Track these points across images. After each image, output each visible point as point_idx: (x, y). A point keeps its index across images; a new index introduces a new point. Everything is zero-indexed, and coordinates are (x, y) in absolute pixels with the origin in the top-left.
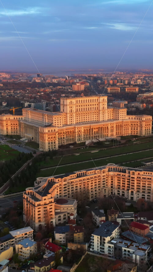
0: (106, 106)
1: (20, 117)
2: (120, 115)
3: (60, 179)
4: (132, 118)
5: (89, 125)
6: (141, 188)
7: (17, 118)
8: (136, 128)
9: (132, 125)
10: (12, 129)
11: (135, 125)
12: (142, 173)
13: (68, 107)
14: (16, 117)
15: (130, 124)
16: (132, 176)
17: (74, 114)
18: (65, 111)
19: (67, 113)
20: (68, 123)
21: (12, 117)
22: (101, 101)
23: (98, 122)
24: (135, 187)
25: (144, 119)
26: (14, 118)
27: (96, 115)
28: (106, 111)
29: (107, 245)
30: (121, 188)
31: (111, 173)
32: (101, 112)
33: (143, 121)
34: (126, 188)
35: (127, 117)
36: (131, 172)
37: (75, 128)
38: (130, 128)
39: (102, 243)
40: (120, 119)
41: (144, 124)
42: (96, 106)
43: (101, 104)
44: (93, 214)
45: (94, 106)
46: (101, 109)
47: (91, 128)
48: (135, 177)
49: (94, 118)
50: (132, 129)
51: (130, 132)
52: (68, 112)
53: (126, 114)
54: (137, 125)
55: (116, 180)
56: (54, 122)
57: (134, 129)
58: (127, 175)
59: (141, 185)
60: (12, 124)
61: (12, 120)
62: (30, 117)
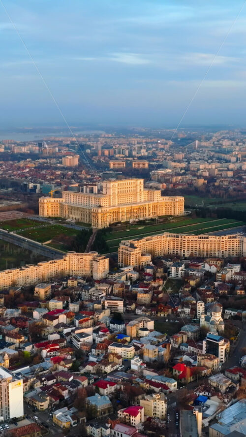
0: (142, 188)
1: (61, 200)
2: (155, 196)
3: (136, 241)
4: (166, 199)
5: (131, 206)
6: (190, 247)
7: (57, 201)
8: (170, 208)
9: (166, 205)
10: (52, 211)
11: (168, 205)
12: (190, 237)
13: (111, 189)
14: (56, 199)
15: (164, 205)
16: (184, 239)
17: (116, 196)
18: (108, 193)
19: (110, 196)
20: (111, 205)
21: (52, 200)
22: (138, 184)
23: (135, 203)
24: (186, 247)
25: (178, 200)
26: (55, 201)
27: (134, 197)
28: (143, 193)
29: (180, 272)
30: (176, 248)
31: (168, 238)
32: (138, 194)
33: (176, 202)
34: (179, 249)
35: (161, 198)
36: (183, 236)
37: (119, 208)
38: (164, 208)
39: (177, 271)
40: (155, 200)
41: (177, 204)
42: (134, 188)
43: (138, 187)
44: (164, 261)
45: (132, 189)
46: (138, 191)
47: (133, 208)
48: (186, 239)
49: (132, 200)
50: (166, 209)
51: (164, 212)
52: (111, 194)
53: (160, 196)
54: (171, 205)
55: (171, 243)
56: (101, 203)
57: (168, 209)
58: (180, 239)
59: (190, 245)
60: (52, 207)
61: (52, 203)
62: (72, 200)
